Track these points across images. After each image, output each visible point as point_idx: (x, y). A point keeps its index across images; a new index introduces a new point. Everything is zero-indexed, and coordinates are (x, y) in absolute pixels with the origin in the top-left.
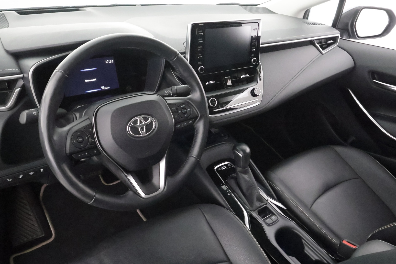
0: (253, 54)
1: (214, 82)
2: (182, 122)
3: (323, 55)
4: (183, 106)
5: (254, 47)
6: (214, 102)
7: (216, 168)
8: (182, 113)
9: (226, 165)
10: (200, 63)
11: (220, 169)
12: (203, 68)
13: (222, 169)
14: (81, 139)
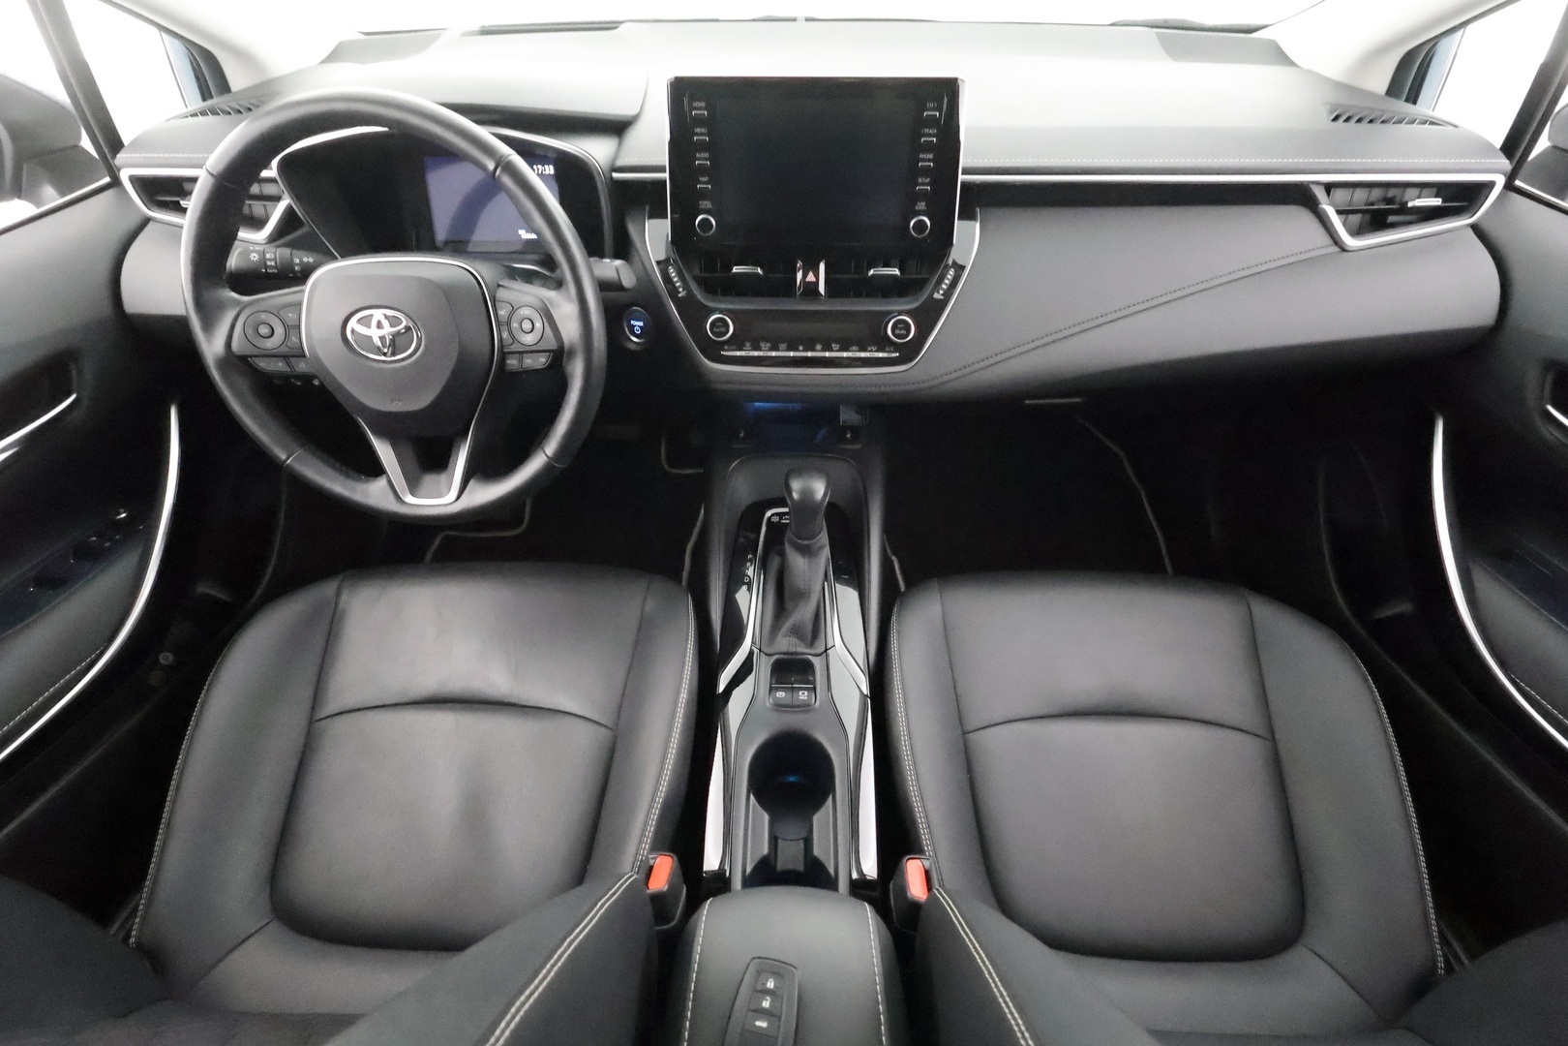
0: (923, 204)
1: (761, 271)
2: (522, 352)
3: (1345, 254)
4: (525, 313)
5: (928, 180)
6: (723, 330)
7: (769, 513)
8: (522, 329)
10: (706, 204)
11: (778, 520)
12: (712, 226)
14: (267, 331)
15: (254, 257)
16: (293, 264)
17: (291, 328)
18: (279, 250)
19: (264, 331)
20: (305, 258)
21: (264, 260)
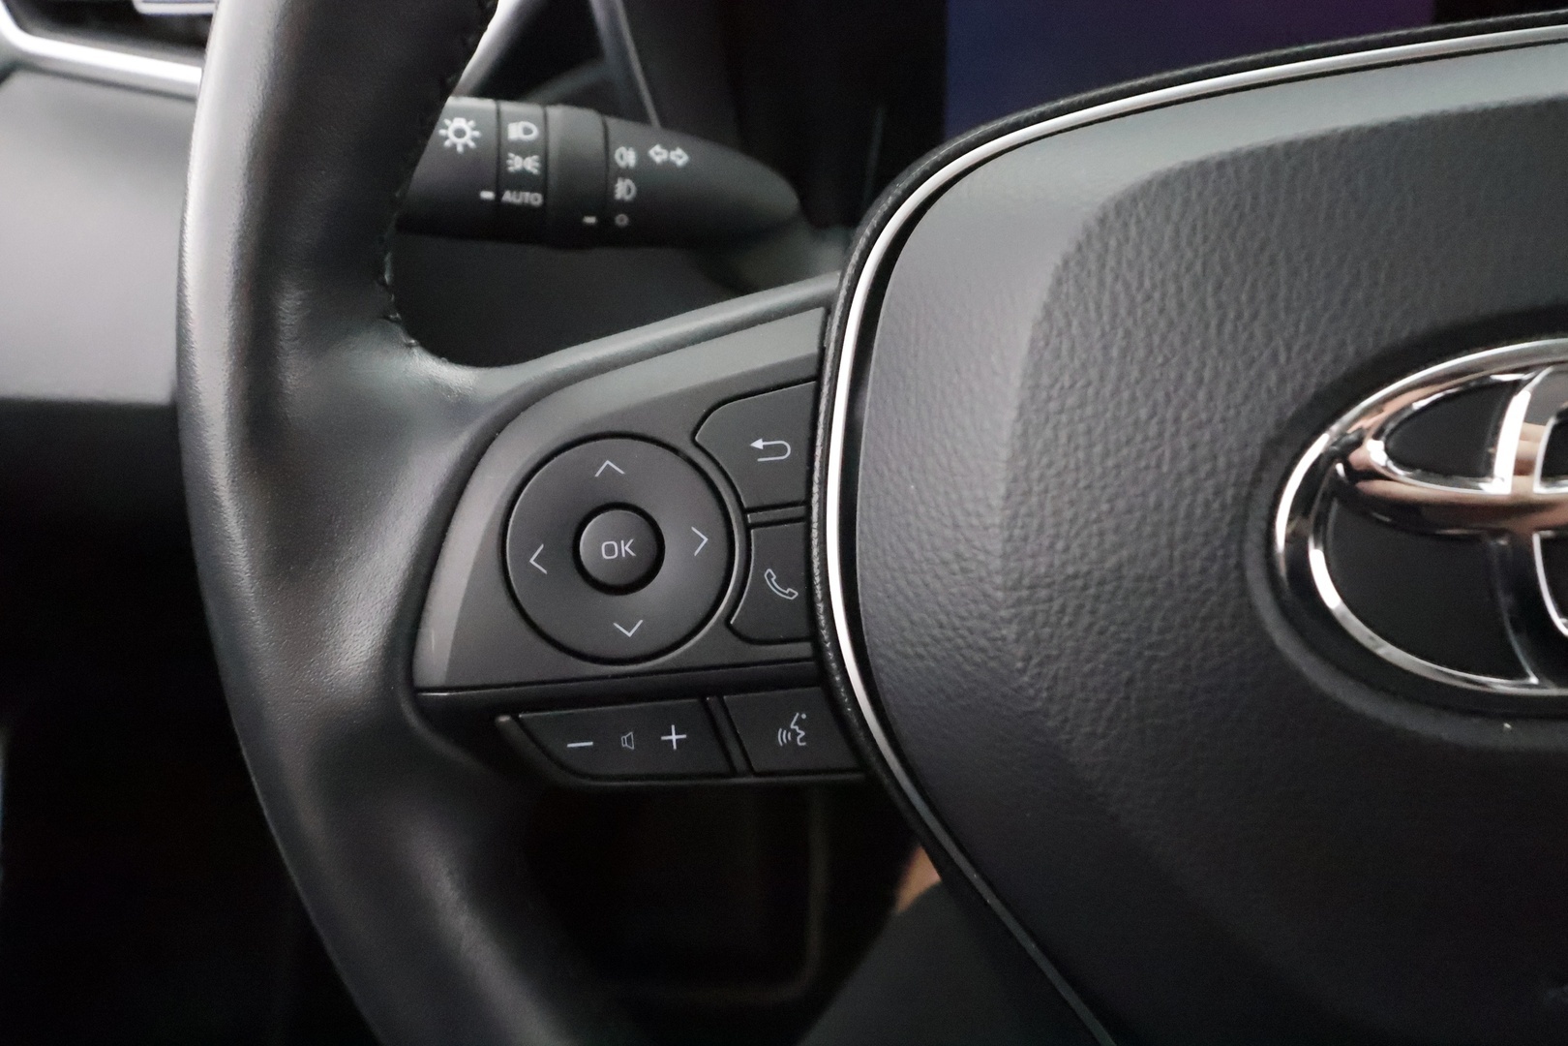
14: (626, 548)
15: (460, 133)
16: (610, 172)
17: (762, 516)
18: (557, 113)
19: (610, 550)
20: (657, 148)
21: (497, 147)
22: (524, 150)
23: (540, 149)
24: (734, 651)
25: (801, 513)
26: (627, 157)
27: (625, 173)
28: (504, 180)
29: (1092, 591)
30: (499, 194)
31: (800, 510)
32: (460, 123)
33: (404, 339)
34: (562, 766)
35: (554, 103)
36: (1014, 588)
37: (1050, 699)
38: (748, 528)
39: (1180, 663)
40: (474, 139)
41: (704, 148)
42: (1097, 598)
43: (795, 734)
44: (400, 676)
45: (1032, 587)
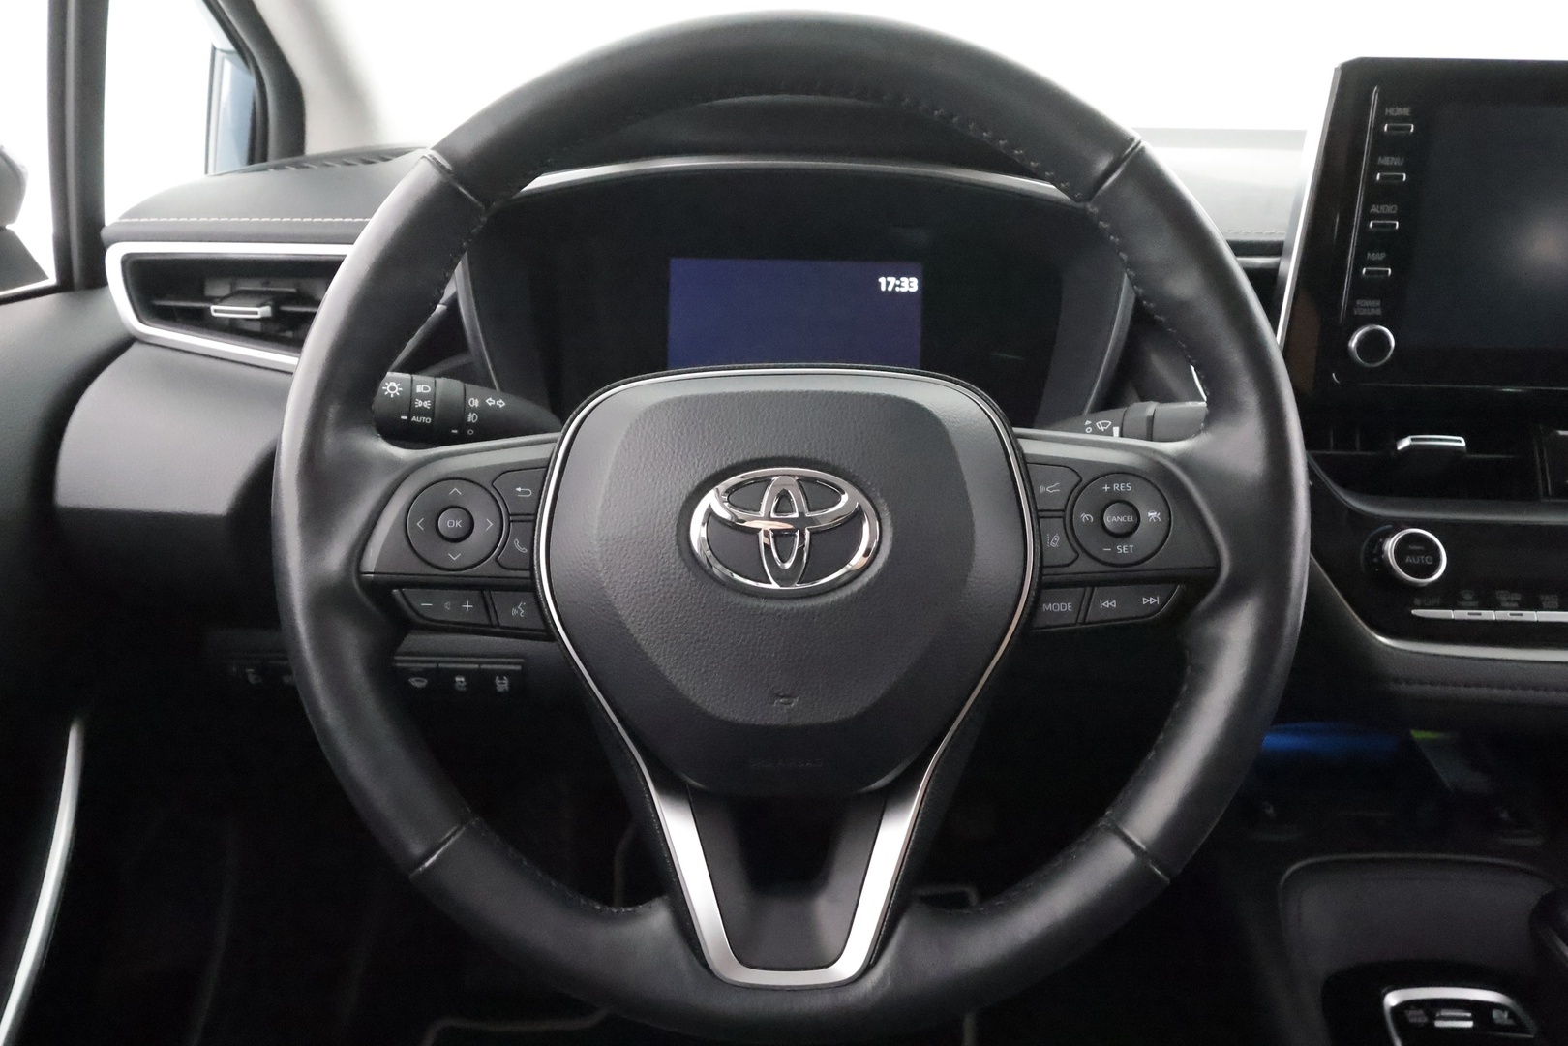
1: (1463, 444)
2: (1095, 584)
4: (1116, 487)
6: (1428, 560)
7: (1392, 999)
8: (1103, 525)
9: (1478, 1009)
10: (1368, 308)
11: (1425, 1020)
12: (1388, 342)
13: (1439, 1024)
14: (458, 524)
15: (392, 389)
16: (465, 409)
17: (515, 518)
18: (441, 381)
19: (451, 524)
20: (490, 399)
21: (411, 396)
22: (423, 397)
23: (432, 397)
24: (496, 571)
25: (532, 519)
26: (475, 403)
27: (474, 410)
28: (412, 411)
29: (627, 542)
30: (410, 418)
31: (532, 518)
32: (392, 384)
33: (375, 433)
34: (417, 613)
35: (439, 376)
36: (601, 540)
37: (610, 582)
38: (509, 522)
39: (654, 570)
40: (399, 392)
41: (513, 399)
42: (628, 545)
43: (519, 611)
44: (354, 567)
45: (607, 541)
